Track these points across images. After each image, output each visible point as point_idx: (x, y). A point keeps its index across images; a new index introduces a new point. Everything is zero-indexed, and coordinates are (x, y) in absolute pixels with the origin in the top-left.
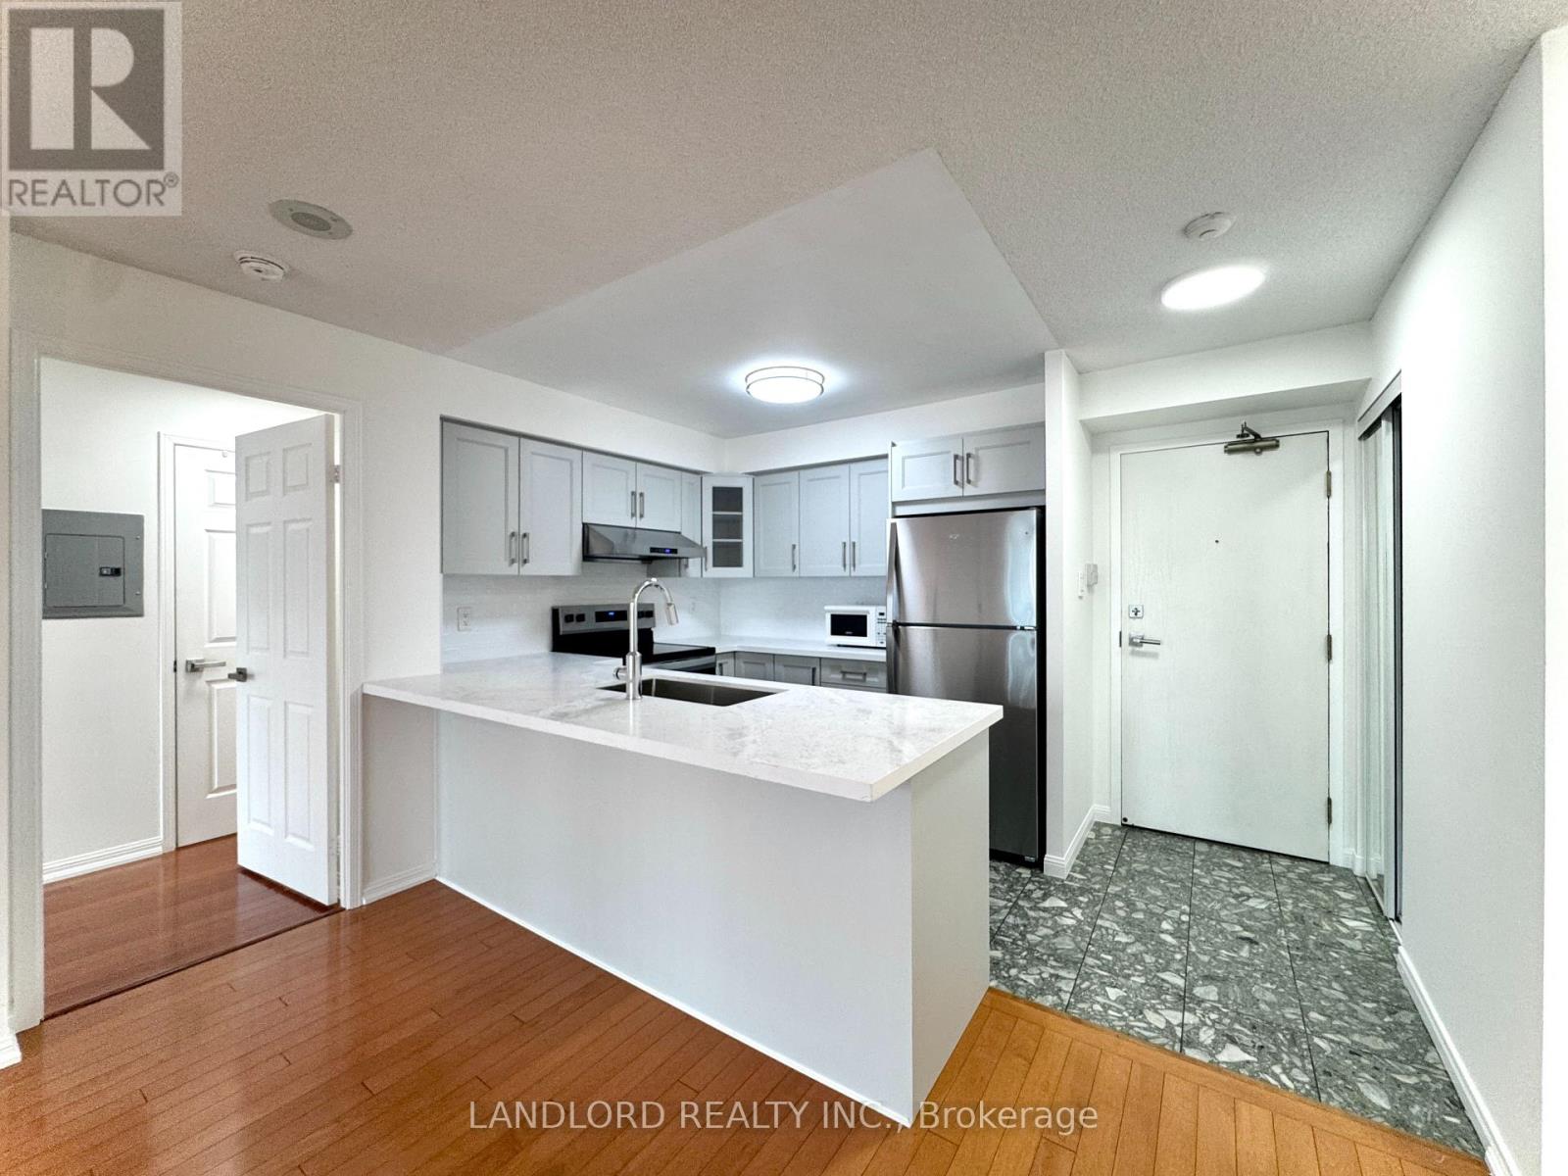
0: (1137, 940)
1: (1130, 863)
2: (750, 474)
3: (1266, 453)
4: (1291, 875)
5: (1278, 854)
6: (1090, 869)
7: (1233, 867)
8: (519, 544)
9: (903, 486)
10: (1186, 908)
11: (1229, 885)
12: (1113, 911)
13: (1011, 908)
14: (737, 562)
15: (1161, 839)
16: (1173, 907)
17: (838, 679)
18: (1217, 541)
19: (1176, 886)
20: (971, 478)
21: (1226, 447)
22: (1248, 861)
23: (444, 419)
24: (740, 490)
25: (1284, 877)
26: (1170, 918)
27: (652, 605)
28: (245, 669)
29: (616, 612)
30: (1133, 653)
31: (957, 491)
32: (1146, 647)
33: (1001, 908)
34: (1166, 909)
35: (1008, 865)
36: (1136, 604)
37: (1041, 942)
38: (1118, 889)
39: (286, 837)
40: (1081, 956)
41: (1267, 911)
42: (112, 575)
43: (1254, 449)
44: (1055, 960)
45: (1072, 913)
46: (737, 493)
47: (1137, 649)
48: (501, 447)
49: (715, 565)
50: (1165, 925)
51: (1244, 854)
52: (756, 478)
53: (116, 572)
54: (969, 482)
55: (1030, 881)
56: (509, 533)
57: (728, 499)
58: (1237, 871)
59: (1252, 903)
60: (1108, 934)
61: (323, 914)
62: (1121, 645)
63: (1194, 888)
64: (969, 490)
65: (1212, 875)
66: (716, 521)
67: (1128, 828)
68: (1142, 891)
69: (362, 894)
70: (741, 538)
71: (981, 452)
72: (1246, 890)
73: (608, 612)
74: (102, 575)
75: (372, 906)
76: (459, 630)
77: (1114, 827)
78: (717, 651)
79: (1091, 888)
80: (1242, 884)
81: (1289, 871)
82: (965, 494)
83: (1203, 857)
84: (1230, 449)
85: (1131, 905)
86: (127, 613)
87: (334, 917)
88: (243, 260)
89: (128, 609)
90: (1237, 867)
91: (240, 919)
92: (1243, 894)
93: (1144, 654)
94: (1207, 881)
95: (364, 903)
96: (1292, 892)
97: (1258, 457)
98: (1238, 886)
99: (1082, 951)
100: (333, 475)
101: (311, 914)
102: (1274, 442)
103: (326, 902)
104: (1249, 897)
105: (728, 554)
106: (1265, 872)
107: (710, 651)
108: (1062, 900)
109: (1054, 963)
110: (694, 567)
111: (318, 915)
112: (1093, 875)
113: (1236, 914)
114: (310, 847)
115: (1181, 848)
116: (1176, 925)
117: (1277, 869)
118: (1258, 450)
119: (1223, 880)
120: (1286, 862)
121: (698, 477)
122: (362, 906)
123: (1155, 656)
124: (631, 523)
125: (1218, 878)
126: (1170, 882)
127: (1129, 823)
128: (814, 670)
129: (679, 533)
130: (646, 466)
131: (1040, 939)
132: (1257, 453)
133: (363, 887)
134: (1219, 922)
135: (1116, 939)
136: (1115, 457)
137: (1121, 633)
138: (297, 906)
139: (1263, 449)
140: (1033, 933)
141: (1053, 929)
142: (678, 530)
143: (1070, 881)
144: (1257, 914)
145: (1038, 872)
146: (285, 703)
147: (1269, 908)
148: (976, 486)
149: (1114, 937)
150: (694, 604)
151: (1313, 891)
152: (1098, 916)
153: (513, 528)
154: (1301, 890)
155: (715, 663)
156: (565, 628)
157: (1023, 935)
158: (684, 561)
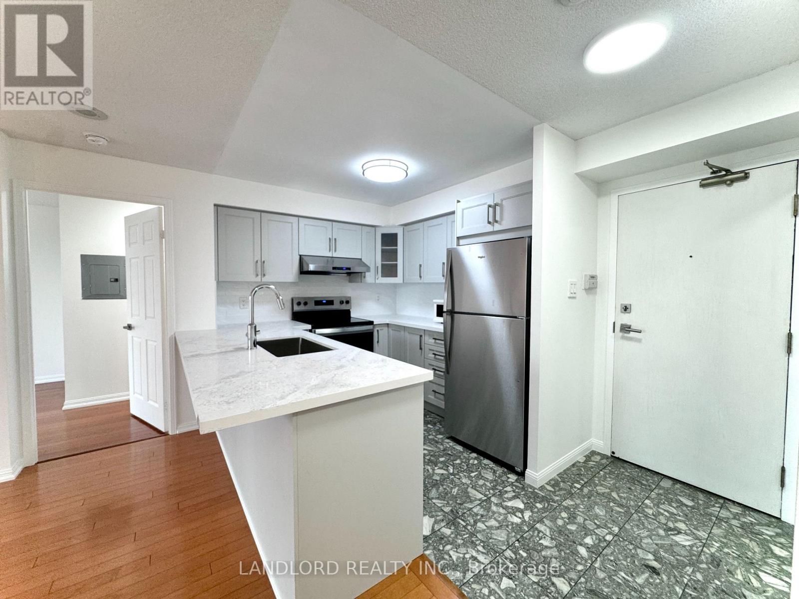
0: (556, 546)
1: (596, 485)
2: (402, 225)
3: (735, 184)
4: (734, 522)
5: (734, 502)
6: (562, 484)
7: (683, 504)
8: (261, 267)
9: (462, 227)
10: (616, 529)
11: (668, 519)
12: (554, 519)
13: (483, 501)
14: (395, 275)
15: (635, 472)
16: (606, 527)
17: (431, 342)
18: (691, 257)
19: (621, 510)
20: (498, 218)
21: (700, 183)
22: (700, 502)
23: (215, 205)
24: (396, 235)
25: (726, 522)
26: (597, 534)
27: (350, 297)
28: (131, 325)
29: (327, 301)
30: (623, 338)
31: (490, 228)
32: (632, 334)
33: (476, 500)
34: (598, 527)
35: (506, 470)
36: (626, 302)
37: (484, 530)
38: (572, 503)
39: (148, 401)
40: (504, 548)
41: (688, 548)
42: (114, 281)
43: (724, 182)
44: (483, 547)
45: (522, 515)
46: (394, 236)
47: (626, 335)
48: (251, 218)
49: (382, 276)
50: (588, 540)
51: (701, 496)
52: (405, 227)
53: (116, 280)
54: (496, 222)
55: (512, 484)
56: (255, 261)
57: (389, 240)
58: (685, 508)
59: (679, 539)
60: (538, 536)
61: (160, 435)
62: (614, 332)
63: (635, 515)
64: (497, 227)
65: (659, 507)
66: (383, 251)
67: (615, 460)
68: (590, 508)
69: (177, 429)
70: (397, 261)
71: (504, 202)
72: (681, 526)
73: (322, 301)
74: (111, 281)
75: (180, 435)
76: (240, 308)
77: (604, 456)
78: (375, 323)
79: (551, 499)
80: (680, 521)
81: (734, 518)
82: (495, 230)
83: (661, 491)
84: (704, 184)
85: (572, 518)
86: (120, 297)
87: (166, 437)
88: (87, 136)
89: (120, 296)
90: (687, 506)
91: (132, 432)
92: (675, 529)
93: (631, 339)
94: (650, 512)
95: (178, 433)
96: (725, 538)
97: (728, 188)
98: (677, 521)
99: (508, 544)
100: (162, 235)
101: (155, 434)
102: (743, 175)
103: (163, 430)
104: (679, 533)
105: (389, 270)
106: (711, 515)
107: (371, 323)
108: (523, 502)
109: (480, 548)
110: (370, 277)
111: (158, 435)
112: (561, 489)
113: (657, 544)
114: (156, 405)
115: (647, 481)
116: (597, 541)
117: (724, 513)
118: (728, 182)
119: (666, 513)
120: (736, 510)
121: (374, 228)
122: (177, 434)
123: (639, 341)
124: (330, 255)
125: (662, 511)
126: (618, 506)
127: (616, 455)
128: (421, 336)
129: (361, 259)
130: (337, 223)
131: (485, 528)
132: (729, 185)
133: (177, 426)
134: (636, 547)
135: (540, 542)
136: (614, 199)
137: (614, 323)
138: (151, 431)
139: (732, 181)
140: (483, 522)
141: (499, 523)
142: (360, 258)
143: (540, 491)
144: (676, 549)
145: (522, 479)
146: (146, 340)
147: (691, 546)
148: (500, 224)
149: (540, 539)
150: (378, 297)
151: (747, 541)
152: (541, 521)
153: (258, 258)
154: (736, 537)
155: (373, 329)
156: (296, 308)
157: (475, 522)
158: (363, 274)
